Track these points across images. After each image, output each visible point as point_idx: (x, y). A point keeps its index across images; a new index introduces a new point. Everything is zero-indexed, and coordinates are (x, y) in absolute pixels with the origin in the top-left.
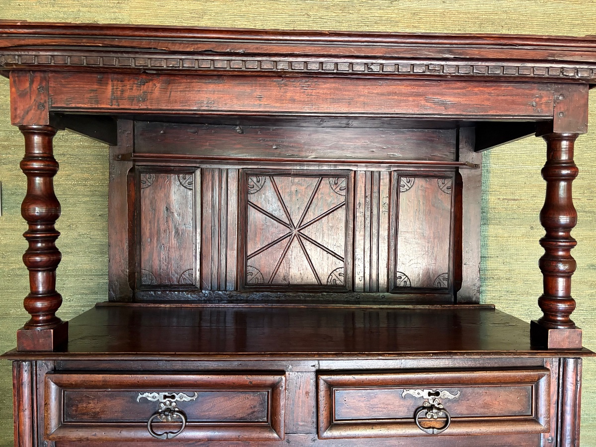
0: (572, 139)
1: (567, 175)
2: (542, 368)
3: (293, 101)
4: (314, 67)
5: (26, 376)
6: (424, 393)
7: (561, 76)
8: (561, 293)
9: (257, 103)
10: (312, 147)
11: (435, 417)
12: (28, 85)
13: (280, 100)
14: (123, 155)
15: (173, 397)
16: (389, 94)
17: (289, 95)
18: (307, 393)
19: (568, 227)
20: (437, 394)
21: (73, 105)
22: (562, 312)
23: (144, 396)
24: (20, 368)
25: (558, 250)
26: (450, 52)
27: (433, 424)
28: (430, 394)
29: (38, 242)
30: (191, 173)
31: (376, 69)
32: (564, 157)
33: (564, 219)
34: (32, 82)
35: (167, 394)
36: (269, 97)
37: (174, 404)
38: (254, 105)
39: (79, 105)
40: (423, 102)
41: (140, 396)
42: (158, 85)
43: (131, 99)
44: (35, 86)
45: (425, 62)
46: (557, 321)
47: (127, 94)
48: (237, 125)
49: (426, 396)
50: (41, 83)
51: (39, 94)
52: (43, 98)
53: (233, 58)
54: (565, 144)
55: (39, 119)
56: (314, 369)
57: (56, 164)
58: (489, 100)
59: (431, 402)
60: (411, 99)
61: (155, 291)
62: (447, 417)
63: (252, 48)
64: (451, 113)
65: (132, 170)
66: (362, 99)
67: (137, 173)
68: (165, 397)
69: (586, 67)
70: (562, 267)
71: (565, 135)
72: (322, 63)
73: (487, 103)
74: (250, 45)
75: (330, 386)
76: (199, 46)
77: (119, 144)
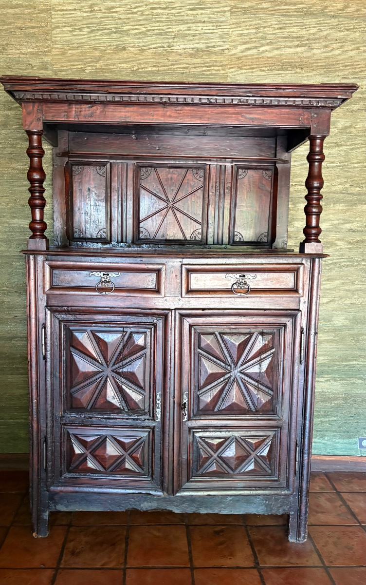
0: (322, 139)
1: (319, 159)
2: (302, 264)
3: (170, 116)
4: (181, 100)
5: (32, 263)
6: (238, 276)
7: (310, 105)
8: (314, 224)
9: (151, 118)
10: (182, 149)
11: (243, 288)
12: (32, 108)
13: (164, 116)
14: (63, 153)
15: (108, 275)
16: (222, 113)
17: (168, 113)
18: (176, 276)
19: (319, 188)
20: (244, 276)
21: (55, 119)
22: (314, 234)
23: (93, 273)
24: (29, 257)
25: (313, 200)
26: (250, 92)
27: (242, 291)
28: (240, 276)
29: (36, 193)
30: (104, 166)
31: (213, 101)
32: (318, 149)
33: (316, 184)
34: (33, 107)
35: (105, 273)
36: (157, 115)
37: (108, 278)
38: (150, 119)
39: (58, 119)
40: (241, 118)
41: (91, 274)
42: (99, 108)
43: (85, 116)
44: (36, 108)
45: (239, 98)
46: (311, 239)
47: (83, 113)
48: (133, 134)
49: (238, 277)
50: (38, 107)
51: (37, 113)
52: (40, 115)
53: (140, 96)
54: (318, 141)
55: (37, 127)
56: (180, 264)
57: (43, 152)
58: (275, 117)
59: (241, 281)
60: (234, 116)
61: (82, 242)
62: (249, 288)
63: (150, 91)
64: (256, 124)
65: (67, 163)
66: (207, 116)
67: (70, 165)
68: (104, 275)
69: (323, 100)
70: (314, 210)
71: (318, 136)
72: (185, 98)
73: (275, 118)
74: (149, 89)
75: (189, 271)
76: (124, 89)
77: (59, 146)
